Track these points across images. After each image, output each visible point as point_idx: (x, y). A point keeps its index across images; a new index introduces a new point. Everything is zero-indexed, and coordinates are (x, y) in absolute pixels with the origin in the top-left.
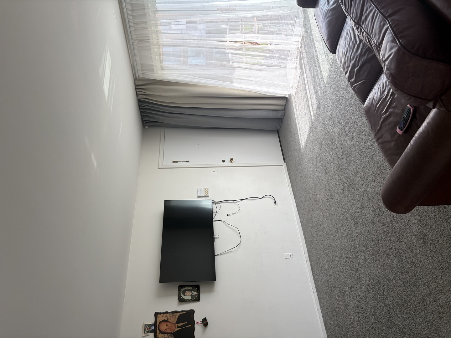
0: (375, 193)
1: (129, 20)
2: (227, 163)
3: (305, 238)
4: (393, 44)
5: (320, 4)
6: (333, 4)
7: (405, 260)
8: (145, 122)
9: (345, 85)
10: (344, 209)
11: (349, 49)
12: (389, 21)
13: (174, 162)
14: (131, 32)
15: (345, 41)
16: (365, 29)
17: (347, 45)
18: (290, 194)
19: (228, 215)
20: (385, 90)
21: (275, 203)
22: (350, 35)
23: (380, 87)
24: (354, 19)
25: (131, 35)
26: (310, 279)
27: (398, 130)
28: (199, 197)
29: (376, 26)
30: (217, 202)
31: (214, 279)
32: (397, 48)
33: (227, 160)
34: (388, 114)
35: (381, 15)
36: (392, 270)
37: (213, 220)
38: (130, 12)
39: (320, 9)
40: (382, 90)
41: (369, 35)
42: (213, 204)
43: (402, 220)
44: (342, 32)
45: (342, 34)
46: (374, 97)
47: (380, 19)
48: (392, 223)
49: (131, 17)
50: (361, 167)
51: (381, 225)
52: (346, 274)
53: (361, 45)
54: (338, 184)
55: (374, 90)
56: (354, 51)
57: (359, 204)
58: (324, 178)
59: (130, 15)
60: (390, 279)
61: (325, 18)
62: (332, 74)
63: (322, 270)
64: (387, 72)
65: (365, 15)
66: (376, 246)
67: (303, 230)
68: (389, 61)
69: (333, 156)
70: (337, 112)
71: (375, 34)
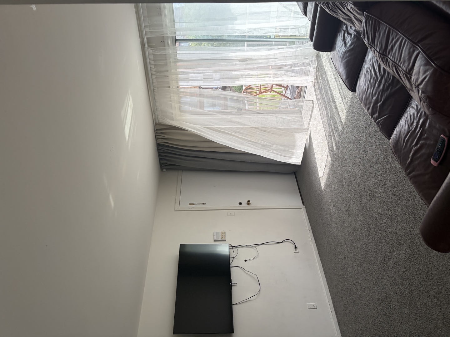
0: (406, 235)
1: (152, 69)
2: (244, 205)
3: (329, 287)
4: (427, 67)
5: (337, 46)
6: (350, 46)
7: (447, 310)
8: (163, 165)
9: (364, 125)
10: (371, 253)
11: (370, 86)
12: (420, 46)
13: (190, 204)
14: (152, 79)
15: (365, 79)
16: (391, 58)
17: (368, 82)
18: (310, 238)
19: (246, 261)
20: (413, 123)
21: (296, 248)
22: (370, 72)
23: (407, 120)
24: (378, 51)
25: (153, 83)
26: (337, 334)
27: (432, 162)
28: (215, 241)
29: (405, 53)
30: (234, 246)
31: (232, 331)
32: (432, 69)
33: (244, 202)
34: (419, 146)
35: (409, 41)
36: (432, 322)
37: (230, 266)
38: (152, 62)
39: (337, 51)
40: (410, 123)
41: (397, 64)
42: (230, 248)
43: (440, 263)
44: (362, 71)
45: (361, 73)
46: (401, 130)
47: (408, 46)
48: (428, 268)
49: (153, 67)
50: (388, 207)
51: (416, 270)
52: (379, 327)
53: (383, 81)
54: (363, 227)
55: (400, 123)
56: (376, 87)
57: (388, 248)
58: (347, 221)
59: (152, 65)
60: (431, 331)
61: (343, 59)
62: (350, 115)
63: (350, 323)
64: (423, 95)
65: (391, 45)
66: (412, 295)
67: (326, 277)
68: (425, 83)
69: (355, 197)
70: (358, 152)
71: (404, 62)
